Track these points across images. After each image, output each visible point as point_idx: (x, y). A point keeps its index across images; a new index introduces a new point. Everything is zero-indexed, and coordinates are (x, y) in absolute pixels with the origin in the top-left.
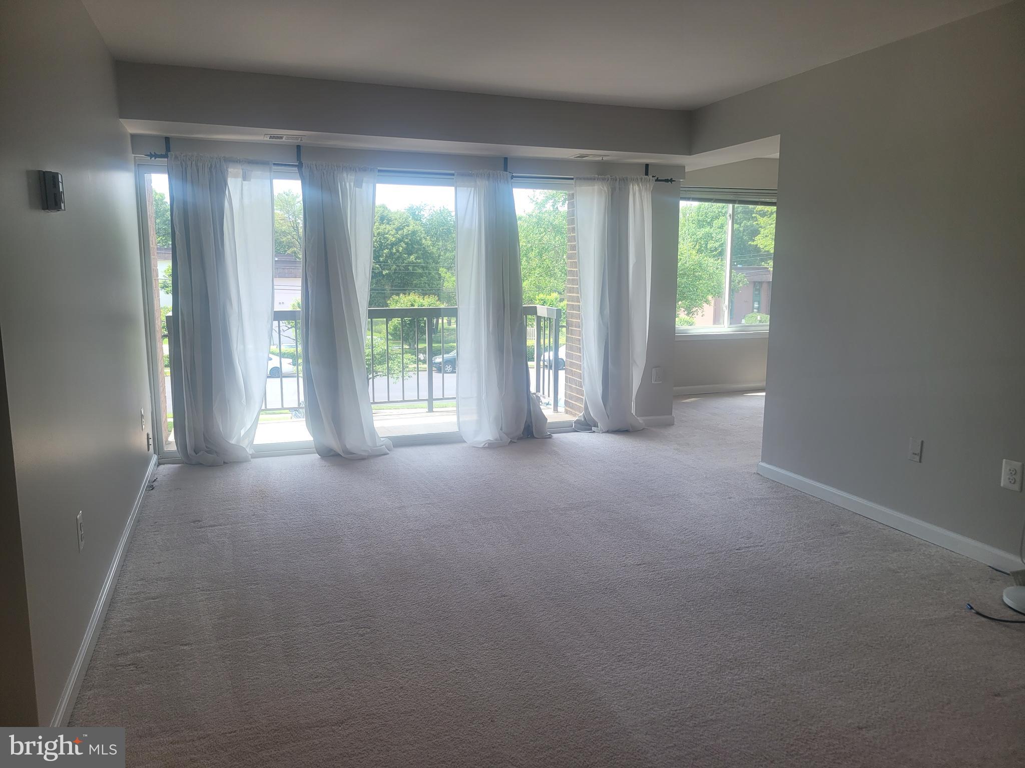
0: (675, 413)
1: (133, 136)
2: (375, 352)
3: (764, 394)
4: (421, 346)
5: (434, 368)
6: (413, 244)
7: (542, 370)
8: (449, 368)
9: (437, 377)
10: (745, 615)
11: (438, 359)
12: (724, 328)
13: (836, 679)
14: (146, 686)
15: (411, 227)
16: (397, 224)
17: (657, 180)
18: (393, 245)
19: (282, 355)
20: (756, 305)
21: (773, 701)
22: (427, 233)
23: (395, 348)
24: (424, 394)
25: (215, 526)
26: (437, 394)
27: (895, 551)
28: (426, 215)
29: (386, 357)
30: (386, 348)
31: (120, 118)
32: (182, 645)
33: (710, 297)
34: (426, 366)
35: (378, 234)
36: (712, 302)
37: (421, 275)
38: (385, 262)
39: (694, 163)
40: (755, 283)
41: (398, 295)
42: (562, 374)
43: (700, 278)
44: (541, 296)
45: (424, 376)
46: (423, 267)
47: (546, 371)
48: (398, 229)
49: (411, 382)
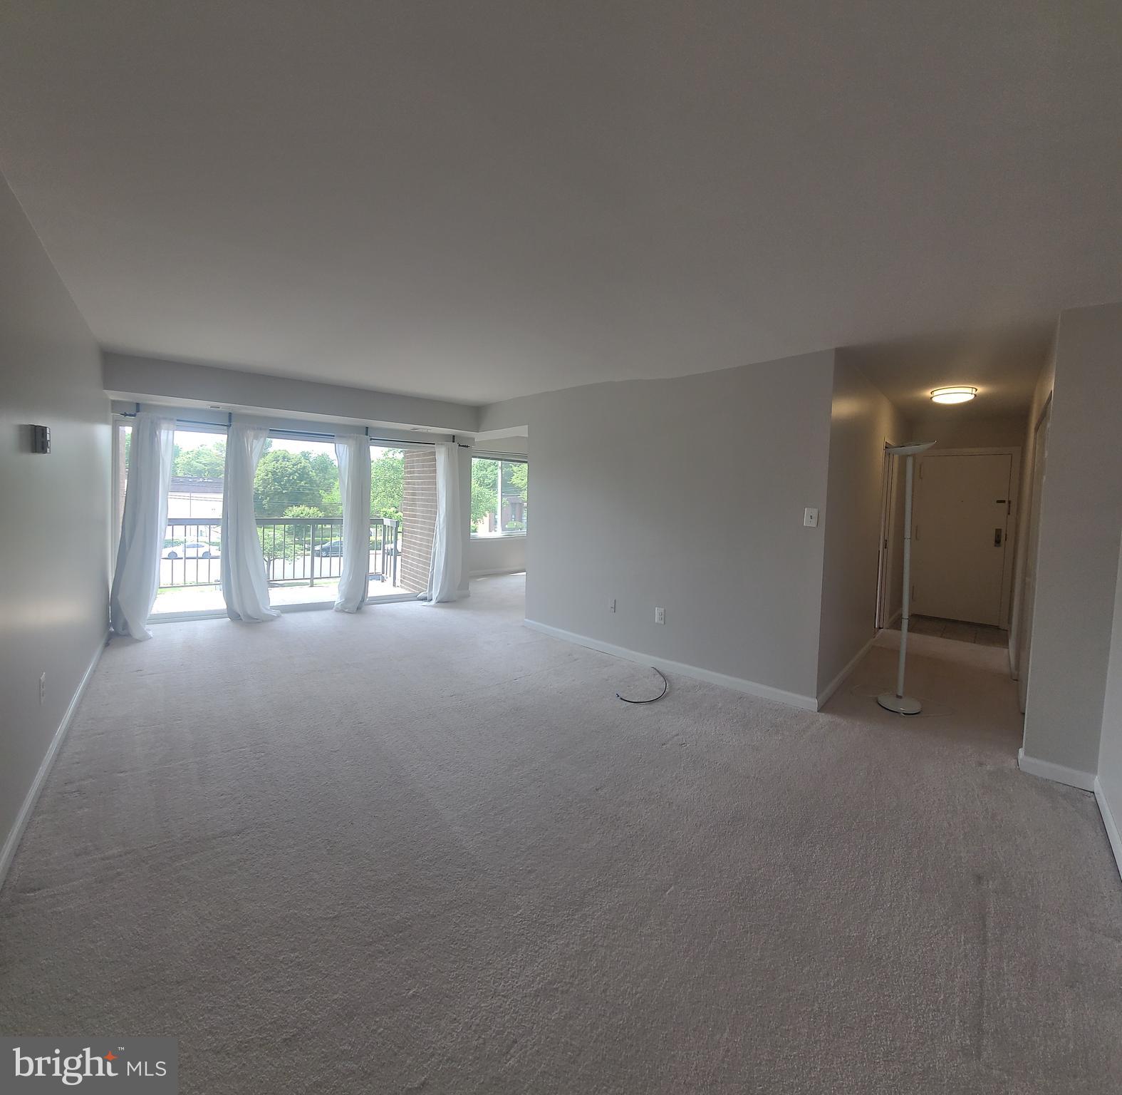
0: (470, 588)
1: (114, 402)
2: (276, 543)
3: (525, 573)
4: (307, 539)
5: (315, 554)
6: (303, 474)
7: (386, 556)
8: (324, 554)
9: (317, 560)
10: (523, 726)
11: (318, 548)
12: (498, 533)
13: (580, 760)
14: (86, 810)
15: (302, 464)
16: (294, 462)
17: (459, 446)
18: (290, 474)
19: (210, 544)
20: (513, 517)
21: (544, 784)
22: (313, 468)
23: (288, 540)
24: (308, 575)
25: (153, 674)
26: (317, 574)
27: (606, 666)
28: (313, 456)
29: (283, 546)
30: (283, 540)
31: (105, 389)
32: (118, 773)
33: (487, 512)
34: (310, 552)
35: (281, 467)
36: (488, 515)
37: (308, 494)
38: (285, 485)
39: (480, 437)
40: (512, 504)
41: (292, 506)
42: (399, 558)
43: (481, 501)
44: (384, 509)
45: (308, 559)
46: (309, 490)
47: (389, 557)
48: (294, 465)
49: (299, 563)
